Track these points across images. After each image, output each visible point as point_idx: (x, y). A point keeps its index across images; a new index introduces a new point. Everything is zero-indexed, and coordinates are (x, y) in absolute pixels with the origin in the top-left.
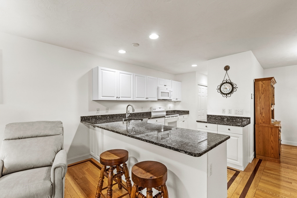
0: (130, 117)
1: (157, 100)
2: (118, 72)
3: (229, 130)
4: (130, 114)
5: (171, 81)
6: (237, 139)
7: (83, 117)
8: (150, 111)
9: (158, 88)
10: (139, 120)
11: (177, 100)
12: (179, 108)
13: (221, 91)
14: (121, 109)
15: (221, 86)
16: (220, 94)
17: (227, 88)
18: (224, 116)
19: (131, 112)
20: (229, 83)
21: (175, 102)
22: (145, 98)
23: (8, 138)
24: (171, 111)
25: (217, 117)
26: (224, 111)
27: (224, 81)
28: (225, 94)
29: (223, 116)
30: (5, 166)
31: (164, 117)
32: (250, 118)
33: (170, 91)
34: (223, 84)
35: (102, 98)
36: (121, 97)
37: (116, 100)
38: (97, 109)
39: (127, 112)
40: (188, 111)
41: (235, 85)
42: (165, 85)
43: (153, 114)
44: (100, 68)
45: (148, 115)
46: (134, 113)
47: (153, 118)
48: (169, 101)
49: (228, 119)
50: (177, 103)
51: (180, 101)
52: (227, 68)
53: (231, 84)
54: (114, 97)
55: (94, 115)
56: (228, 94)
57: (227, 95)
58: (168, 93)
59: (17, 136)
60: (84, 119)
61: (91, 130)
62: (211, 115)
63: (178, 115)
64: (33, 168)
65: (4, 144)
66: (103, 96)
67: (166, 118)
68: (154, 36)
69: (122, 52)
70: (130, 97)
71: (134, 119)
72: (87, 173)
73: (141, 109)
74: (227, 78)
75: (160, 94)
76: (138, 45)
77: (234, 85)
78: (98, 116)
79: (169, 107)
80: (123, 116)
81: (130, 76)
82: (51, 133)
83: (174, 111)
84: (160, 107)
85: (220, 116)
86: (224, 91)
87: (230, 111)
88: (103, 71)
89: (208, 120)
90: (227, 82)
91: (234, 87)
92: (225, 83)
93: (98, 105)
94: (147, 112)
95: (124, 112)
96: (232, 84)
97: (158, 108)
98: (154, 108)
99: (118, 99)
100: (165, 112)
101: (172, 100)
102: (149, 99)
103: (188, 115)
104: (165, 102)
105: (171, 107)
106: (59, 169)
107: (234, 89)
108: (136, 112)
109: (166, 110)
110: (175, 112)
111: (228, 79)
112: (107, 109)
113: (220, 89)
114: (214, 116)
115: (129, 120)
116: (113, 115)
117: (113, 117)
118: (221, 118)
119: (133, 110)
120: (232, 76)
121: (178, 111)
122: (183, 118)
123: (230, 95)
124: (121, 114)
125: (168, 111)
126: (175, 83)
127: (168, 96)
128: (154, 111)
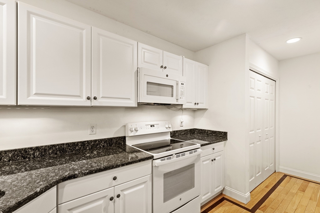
1: (135, 105)
8: (123, 135)
11: (197, 107)
12: (202, 124)
21: (194, 111)
22: (85, 98)
24: (186, 130)
33: (177, 83)
42: (162, 67)
48: (177, 107)
50: (198, 113)
51: (206, 109)
58: (172, 87)
73: (89, 132)
79: (179, 123)
83: (191, 130)
84: (152, 123)
94: (111, 139)
97: (147, 126)
98: (133, 127)
100: (170, 135)
101: (184, 107)
102: (102, 102)
103: (225, 144)
104: (170, 111)
105: (184, 122)
109: (171, 130)
110: (194, 133)
121: (201, 130)
125: (177, 131)
126: (191, 65)
127: (172, 96)
128: (132, 134)
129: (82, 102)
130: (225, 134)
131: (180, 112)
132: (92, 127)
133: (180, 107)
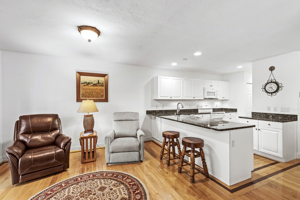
0: (180, 112)
1: (203, 99)
2: (171, 78)
3: (269, 125)
4: (180, 110)
5: (217, 81)
6: (277, 133)
7: (148, 111)
8: (197, 108)
9: (204, 89)
10: (187, 114)
11: (224, 99)
12: (226, 106)
13: (266, 90)
14: (173, 106)
15: (266, 86)
16: (265, 93)
17: (271, 88)
18: (270, 113)
19: (181, 108)
20: (274, 82)
21: (222, 100)
22: (193, 97)
23: (115, 120)
24: (218, 109)
25: (262, 114)
26: (269, 108)
27: (269, 81)
28: (270, 93)
29: (268, 113)
30: (116, 134)
31: (210, 113)
32: (297, 115)
33: (216, 91)
34: (268, 83)
35: (160, 98)
36: (173, 97)
37: (169, 99)
38: (156, 106)
39: (178, 109)
41: (281, 84)
42: (211, 86)
43: (200, 111)
44: (159, 77)
45: (196, 111)
46: (183, 110)
47: (199, 114)
48: (216, 99)
49: (274, 116)
50: (224, 101)
51: (228, 100)
52: (272, 69)
53: (276, 83)
54: (168, 97)
55: (154, 110)
56: (274, 92)
57: (272, 94)
58: (214, 92)
59: (119, 119)
60: (148, 113)
61: (153, 120)
62: (256, 113)
63: (225, 112)
64: (127, 137)
65: (114, 123)
66: (161, 97)
67: (211, 115)
68: (198, 54)
69: (174, 64)
70: (180, 97)
71: (183, 114)
72: (152, 147)
73: (189, 107)
74: (272, 77)
75: (206, 93)
76: (186, 59)
77: (279, 84)
78: (157, 111)
79: (216, 105)
80: (175, 111)
81: (180, 80)
82: (134, 119)
83: (221, 109)
84: (206, 105)
85: (265, 114)
86: (269, 90)
87: (275, 109)
88: (161, 79)
89: (252, 116)
90: (272, 82)
91: (279, 86)
92: (270, 83)
93: (157, 103)
94: (194, 109)
95: (175, 108)
96: (278, 83)
97: (204, 106)
98: (201, 106)
99: (171, 99)
100: (212, 110)
101: (218, 99)
102: (196, 98)
103: (236, 113)
104: (212, 101)
105: (218, 105)
106: (142, 136)
107: (280, 88)
108: (184, 108)
109: (213, 108)
110: (222, 110)
111: (273, 79)
112: (163, 106)
113: (265, 88)
114: (258, 113)
115: (179, 114)
116: (167, 110)
117: (167, 112)
118: (266, 115)
119: (183, 107)
120: (277, 76)
122: (230, 115)
123: (275, 94)
124: (173, 110)
125: (215, 109)
126: (221, 83)
127: (214, 95)
128: (201, 108)
129: (192, 98)
130: (236, 110)
131: (216, 101)
132: (190, 105)
133: (217, 99)
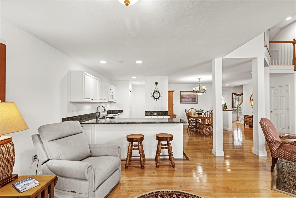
1: (107, 102)
5: (113, 86)
9: (108, 92)
16: (153, 98)
17: (157, 95)
22: (103, 100)
23: (52, 139)
26: (155, 108)
28: (155, 98)
37: (91, 101)
38: (72, 110)
40: (123, 110)
41: (161, 94)
44: (84, 72)
51: (116, 102)
52: (156, 83)
53: (159, 93)
54: (90, 99)
56: (157, 98)
58: (113, 96)
59: (58, 136)
62: (148, 112)
63: (120, 113)
66: (85, 98)
68: (139, 62)
69: (103, 62)
70: (97, 99)
74: (156, 89)
75: (110, 96)
76: (123, 62)
81: (97, 80)
85: (153, 112)
87: (158, 108)
88: (85, 75)
89: (146, 114)
90: (156, 92)
93: (73, 106)
101: (113, 102)
107: (160, 96)
110: (111, 112)
112: (78, 110)
113: (153, 95)
114: (150, 112)
117: (81, 118)
120: (159, 88)
